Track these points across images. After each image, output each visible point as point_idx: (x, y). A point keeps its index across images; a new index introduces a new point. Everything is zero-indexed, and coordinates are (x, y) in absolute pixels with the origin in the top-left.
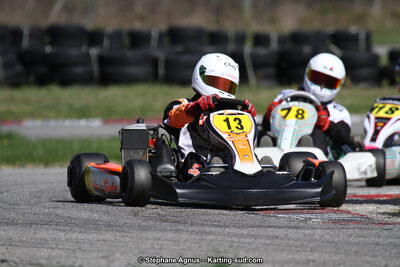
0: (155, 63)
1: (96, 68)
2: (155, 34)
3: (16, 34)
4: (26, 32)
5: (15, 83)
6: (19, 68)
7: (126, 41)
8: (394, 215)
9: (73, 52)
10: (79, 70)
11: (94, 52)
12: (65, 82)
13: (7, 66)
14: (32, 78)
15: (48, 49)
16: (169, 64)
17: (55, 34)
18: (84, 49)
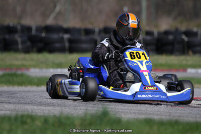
1: (67, 45)
2: (97, 30)
3: (29, 29)
4: (34, 28)
5: (27, 51)
6: (29, 44)
7: (83, 33)
9: (55, 36)
11: (66, 36)
13: (23, 43)
14: (35, 49)
15: (43, 35)
17: (48, 29)
18: (61, 35)
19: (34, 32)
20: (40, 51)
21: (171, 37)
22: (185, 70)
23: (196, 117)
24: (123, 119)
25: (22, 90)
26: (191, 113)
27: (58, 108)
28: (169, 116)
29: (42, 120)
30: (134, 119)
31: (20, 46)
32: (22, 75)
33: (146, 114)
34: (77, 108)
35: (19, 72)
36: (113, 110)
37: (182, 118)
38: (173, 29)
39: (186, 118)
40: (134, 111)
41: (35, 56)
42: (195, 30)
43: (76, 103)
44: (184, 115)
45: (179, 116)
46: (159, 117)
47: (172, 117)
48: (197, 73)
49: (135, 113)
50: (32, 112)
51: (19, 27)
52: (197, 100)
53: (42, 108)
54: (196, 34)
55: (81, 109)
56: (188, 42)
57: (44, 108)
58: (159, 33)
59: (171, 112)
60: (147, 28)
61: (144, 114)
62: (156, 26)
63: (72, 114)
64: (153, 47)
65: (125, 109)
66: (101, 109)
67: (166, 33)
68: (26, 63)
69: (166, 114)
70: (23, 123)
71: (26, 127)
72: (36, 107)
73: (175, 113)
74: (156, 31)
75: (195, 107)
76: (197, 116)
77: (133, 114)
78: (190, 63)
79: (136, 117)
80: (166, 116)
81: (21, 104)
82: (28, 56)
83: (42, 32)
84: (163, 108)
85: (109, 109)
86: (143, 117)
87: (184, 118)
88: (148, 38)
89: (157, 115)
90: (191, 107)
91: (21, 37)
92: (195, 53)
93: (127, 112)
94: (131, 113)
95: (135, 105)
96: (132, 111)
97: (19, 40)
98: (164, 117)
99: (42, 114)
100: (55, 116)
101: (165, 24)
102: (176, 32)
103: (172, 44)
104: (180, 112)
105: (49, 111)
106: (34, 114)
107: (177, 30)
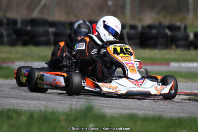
1: (52, 38)
3: (15, 22)
4: (19, 21)
5: (12, 44)
6: (14, 37)
7: (67, 27)
8: (185, 100)
9: (40, 30)
10: (43, 39)
11: (51, 30)
12: (37, 44)
13: (8, 36)
14: (20, 42)
15: (29, 28)
17: (33, 22)
18: (46, 28)
19: (19, 25)
20: (25, 44)
21: (154, 31)
22: (168, 64)
23: (178, 112)
24: (107, 114)
25: (8, 83)
26: (173, 108)
27: (43, 102)
28: (152, 111)
29: (28, 115)
30: (118, 114)
31: (6, 39)
32: (8, 68)
33: (129, 109)
34: (61, 102)
35: (5, 65)
36: (98, 104)
37: (165, 113)
38: (157, 23)
39: (169, 114)
40: (117, 106)
41: (20, 49)
42: (178, 24)
43: (61, 97)
44: (167, 111)
45: (162, 111)
46: (143, 111)
47: (155, 112)
48: (180, 66)
49: (119, 108)
50: (17, 106)
51: (5, 20)
52: (180, 95)
53: (27, 102)
54: (179, 28)
55: (65, 104)
56: (171, 36)
57: (30, 102)
58: (143, 27)
59: (154, 106)
60: (131, 22)
61: (128, 109)
62: (140, 20)
63: (57, 108)
64: (137, 41)
65: (109, 104)
66: (86, 104)
67: (150, 27)
68: (11, 56)
69: (149, 109)
70: (9, 117)
71: (12, 122)
72: (21, 101)
73: (158, 108)
74: (139, 25)
75: (178, 102)
76: (180, 111)
77: (117, 109)
78: (173, 57)
79: (119, 112)
80: (149, 111)
81: (7, 97)
82: (13, 49)
83: (27, 26)
84: (146, 103)
85: (94, 104)
86: (127, 111)
87: (167, 113)
88: (132, 32)
89: (141, 110)
90: (174, 101)
91: (6, 30)
92: (178, 47)
93: (111, 107)
94: (115, 108)
95: (119, 99)
96: (116, 106)
97: (5, 33)
98: (148, 112)
99: (27, 109)
100: (40, 111)
101: (149, 19)
102: (160, 26)
103: (155, 38)
104: (163, 107)
105: (35, 105)
106: (19, 108)
107: (160, 24)
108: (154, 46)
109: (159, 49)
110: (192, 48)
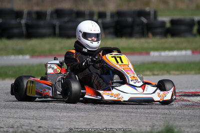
0: (54, 27)
10: (16, 31)
12: (10, 37)
16: (61, 28)
108: (130, 35)
109: (136, 38)
110: (169, 35)
